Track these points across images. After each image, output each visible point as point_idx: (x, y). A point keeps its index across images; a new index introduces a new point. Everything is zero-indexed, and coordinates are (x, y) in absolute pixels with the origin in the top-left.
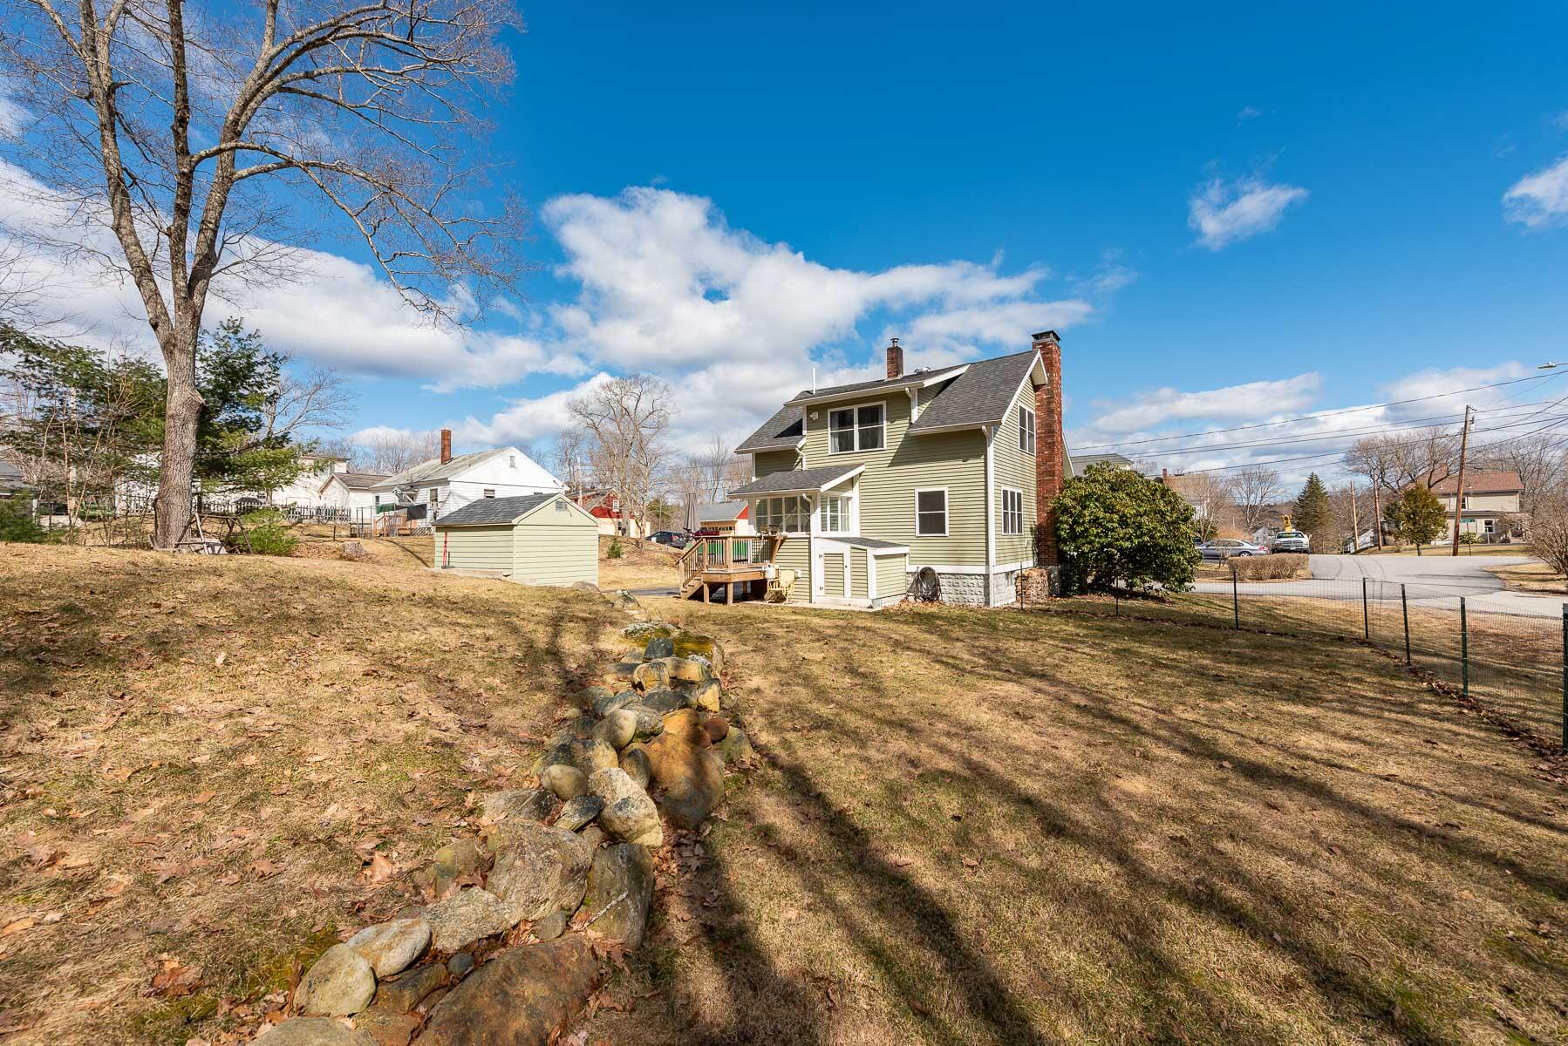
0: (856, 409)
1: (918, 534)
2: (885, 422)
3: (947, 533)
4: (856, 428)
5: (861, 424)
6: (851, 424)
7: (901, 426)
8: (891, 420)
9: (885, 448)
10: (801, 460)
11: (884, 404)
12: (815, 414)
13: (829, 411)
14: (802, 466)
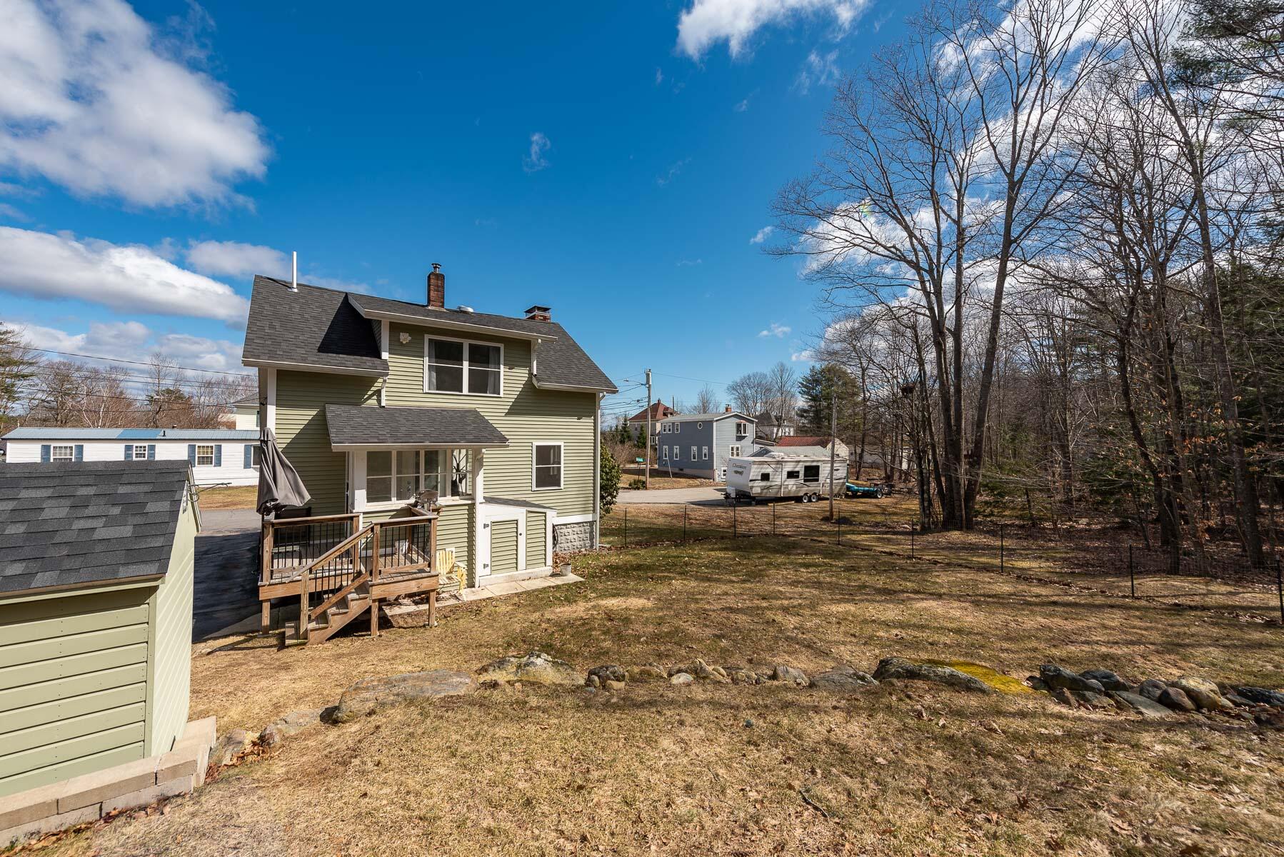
0: (466, 344)
1: (534, 488)
2: (502, 366)
3: (562, 487)
4: (466, 366)
5: (472, 362)
6: (460, 361)
7: (521, 375)
8: (511, 366)
9: (502, 395)
10: (378, 393)
11: (502, 346)
12: (405, 338)
13: (427, 337)
14: (379, 401)
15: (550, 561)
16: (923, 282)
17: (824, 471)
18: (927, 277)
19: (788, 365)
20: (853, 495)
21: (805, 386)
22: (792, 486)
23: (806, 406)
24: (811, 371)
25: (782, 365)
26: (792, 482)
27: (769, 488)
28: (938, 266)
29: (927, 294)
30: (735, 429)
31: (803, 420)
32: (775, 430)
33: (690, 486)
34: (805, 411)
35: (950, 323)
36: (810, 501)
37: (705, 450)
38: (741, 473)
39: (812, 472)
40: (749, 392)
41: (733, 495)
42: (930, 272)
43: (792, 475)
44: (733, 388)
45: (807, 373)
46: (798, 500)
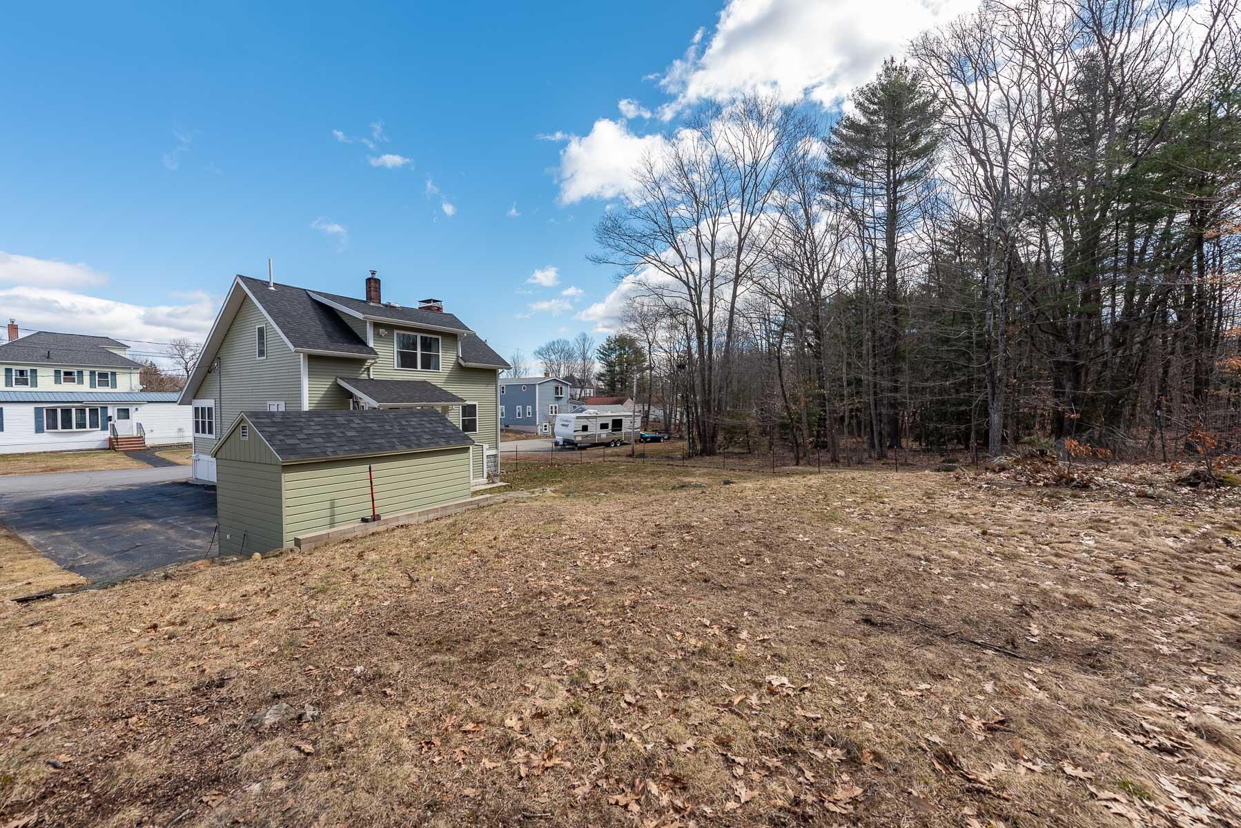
0: (419, 336)
2: (440, 351)
3: (477, 431)
4: (419, 351)
5: (422, 348)
6: (415, 348)
7: (452, 356)
8: (446, 350)
9: (441, 370)
10: (368, 369)
11: (440, 338)
12: (382, 331)
13: (396, 332)
14: (369, 375)
15: (485, 476)
16: (691, 295)
17: (626, 424)
18: (693, 293)
19: (589, 336)
20: (643, 440)
21: (602, 353)
22: (604, 434)
23: (603, 371)
24: (608, 340)
25: (584, 334)
26: (605, 431)
27: (587, 436)
28: (700, 286)
29: (694, 306)
30: (553, 390)
31: (601, 383)
32: (579, 390)
33: (518, 439)
34: (602, 375)
35: (706, 323)
36: (616, 445)
37: (529, 408)
38: (567, 426)
39: (617, 424)
40: (553, 357)
41: (561, 443)
42: (695, 290)
43: (604, 426)
44: (540, 353)
45: (604, 342)
46: (608, 445)
